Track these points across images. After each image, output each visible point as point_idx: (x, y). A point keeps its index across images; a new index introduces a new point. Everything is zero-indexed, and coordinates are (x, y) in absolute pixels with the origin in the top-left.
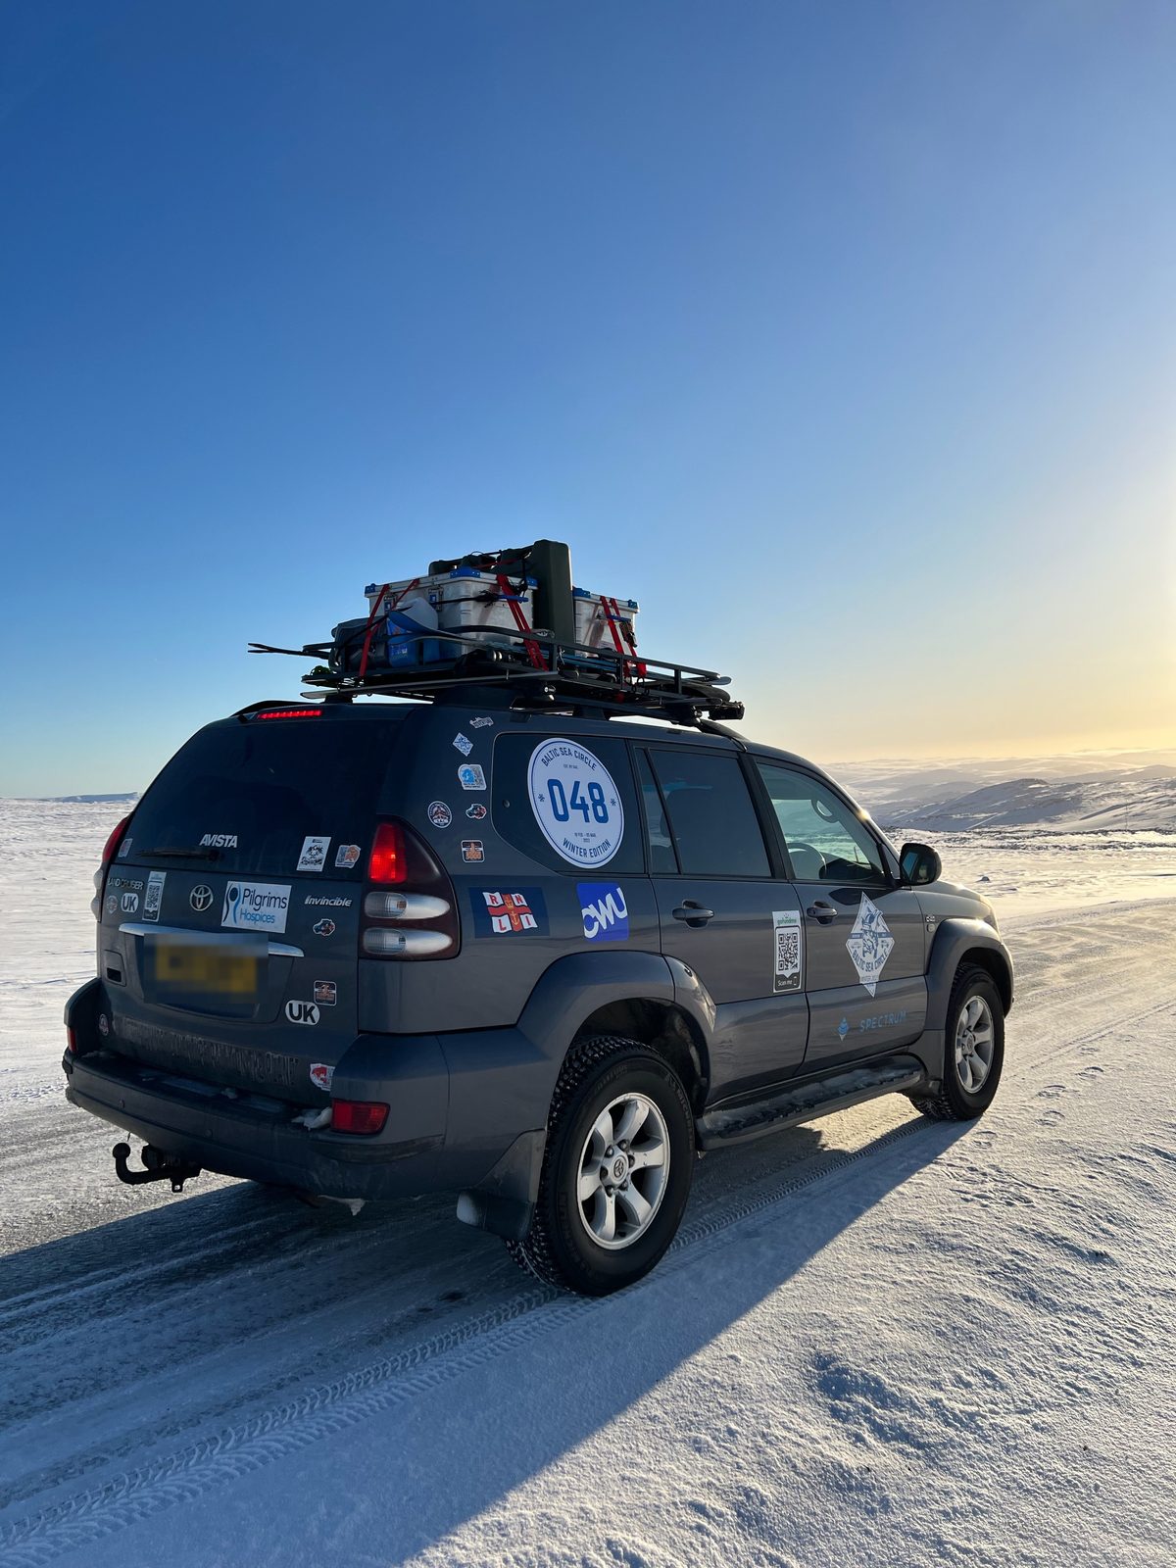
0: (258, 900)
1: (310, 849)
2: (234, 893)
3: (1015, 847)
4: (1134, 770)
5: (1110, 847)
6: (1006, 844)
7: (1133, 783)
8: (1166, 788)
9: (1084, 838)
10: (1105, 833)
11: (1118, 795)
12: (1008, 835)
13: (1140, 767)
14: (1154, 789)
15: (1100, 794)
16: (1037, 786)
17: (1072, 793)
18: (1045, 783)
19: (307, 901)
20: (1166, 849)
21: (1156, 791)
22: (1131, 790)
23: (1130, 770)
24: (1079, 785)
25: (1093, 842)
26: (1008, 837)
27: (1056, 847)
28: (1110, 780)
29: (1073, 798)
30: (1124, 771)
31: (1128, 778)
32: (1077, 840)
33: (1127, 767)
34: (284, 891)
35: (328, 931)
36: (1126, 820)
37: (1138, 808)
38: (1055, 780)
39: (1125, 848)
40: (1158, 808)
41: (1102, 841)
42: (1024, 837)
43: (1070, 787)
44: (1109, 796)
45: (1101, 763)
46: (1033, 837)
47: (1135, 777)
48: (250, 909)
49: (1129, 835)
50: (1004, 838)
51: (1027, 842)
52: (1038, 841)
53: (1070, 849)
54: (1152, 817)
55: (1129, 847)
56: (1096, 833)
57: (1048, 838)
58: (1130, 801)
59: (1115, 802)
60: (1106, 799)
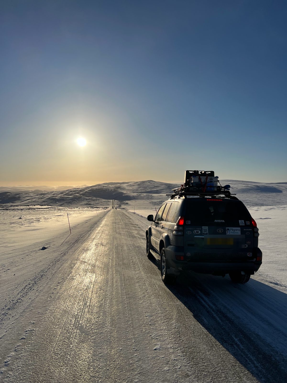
0: (234, 230)
1: (241, 222)
2: (228, 229)
3: (7, 210)
4: (32, 191)
5: (30, 209)
6: (4, 209)
7: (32, 194)
8: (40, 195)
9: (23, 207)
10: (28, 206)
11: (29, 196)
12: (4, 206)
13: (33, 190)
14: (37, 195)
15: (25, 196)
16: (9, 194)
17: (18, 196)
18: (11, 193)
19: (244, 230)
20: (43, 209)
21: (38, 196)
22: (32, 195)
23: (31, 191)
24: (19, 194)
25: (26, 208)
26: (4, 207)
27: (17, 209)
28: (27, 193)
29: (18, 197)
30: (29, 191)
31: (30, 193)
32: (22, 207)
33: (30, 190)
34: (239, 228)
35: (248, 234)
36: (31, 203)
37: (34, 200)
38: (13, 192)
39: (34, 209)
40: (39, 200)
41: (28, 208)
42: (9, 207)
43: (17, 194)
44: (27, 197)
45: (24, 189)
46: (11, 207)
47: (32, 192)
48: (233, 231)
49: (34, 206)
50: (3, 207)
51: (10, 208)
52: (12, 208)
53: (21, 210)
54: (37, 202)
55: (35, 209)
56: (26, 206)
57: (15, 207)
58: (32, 198)
59: (28, 198)
60: (26, 197)
